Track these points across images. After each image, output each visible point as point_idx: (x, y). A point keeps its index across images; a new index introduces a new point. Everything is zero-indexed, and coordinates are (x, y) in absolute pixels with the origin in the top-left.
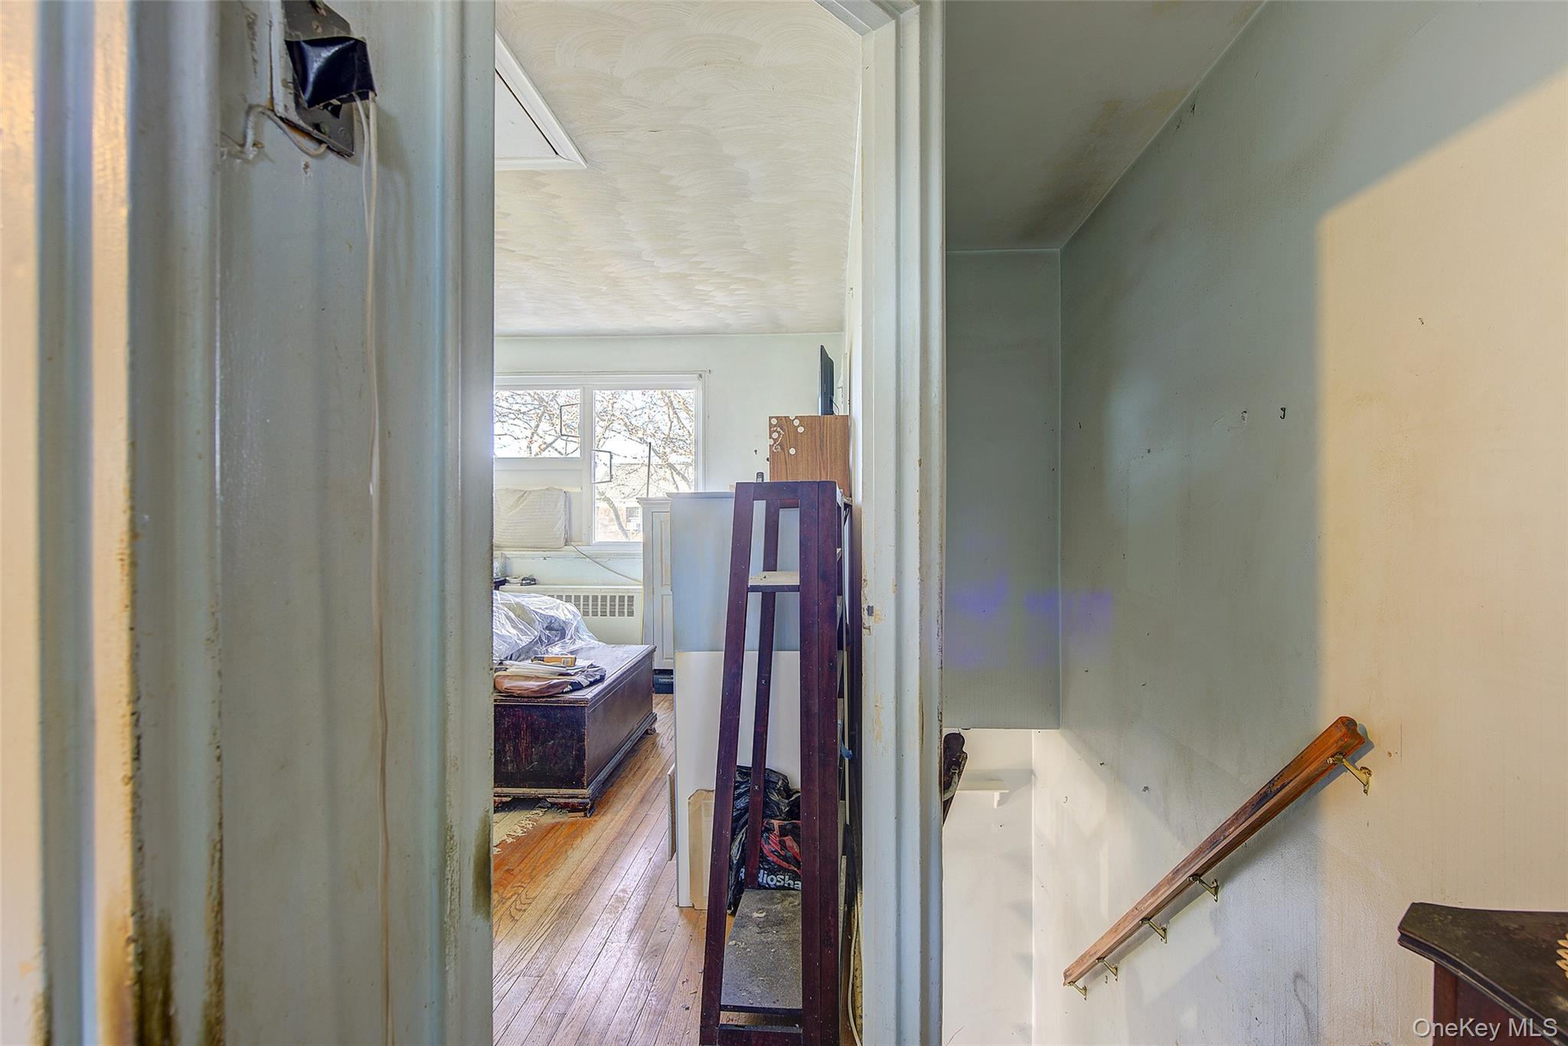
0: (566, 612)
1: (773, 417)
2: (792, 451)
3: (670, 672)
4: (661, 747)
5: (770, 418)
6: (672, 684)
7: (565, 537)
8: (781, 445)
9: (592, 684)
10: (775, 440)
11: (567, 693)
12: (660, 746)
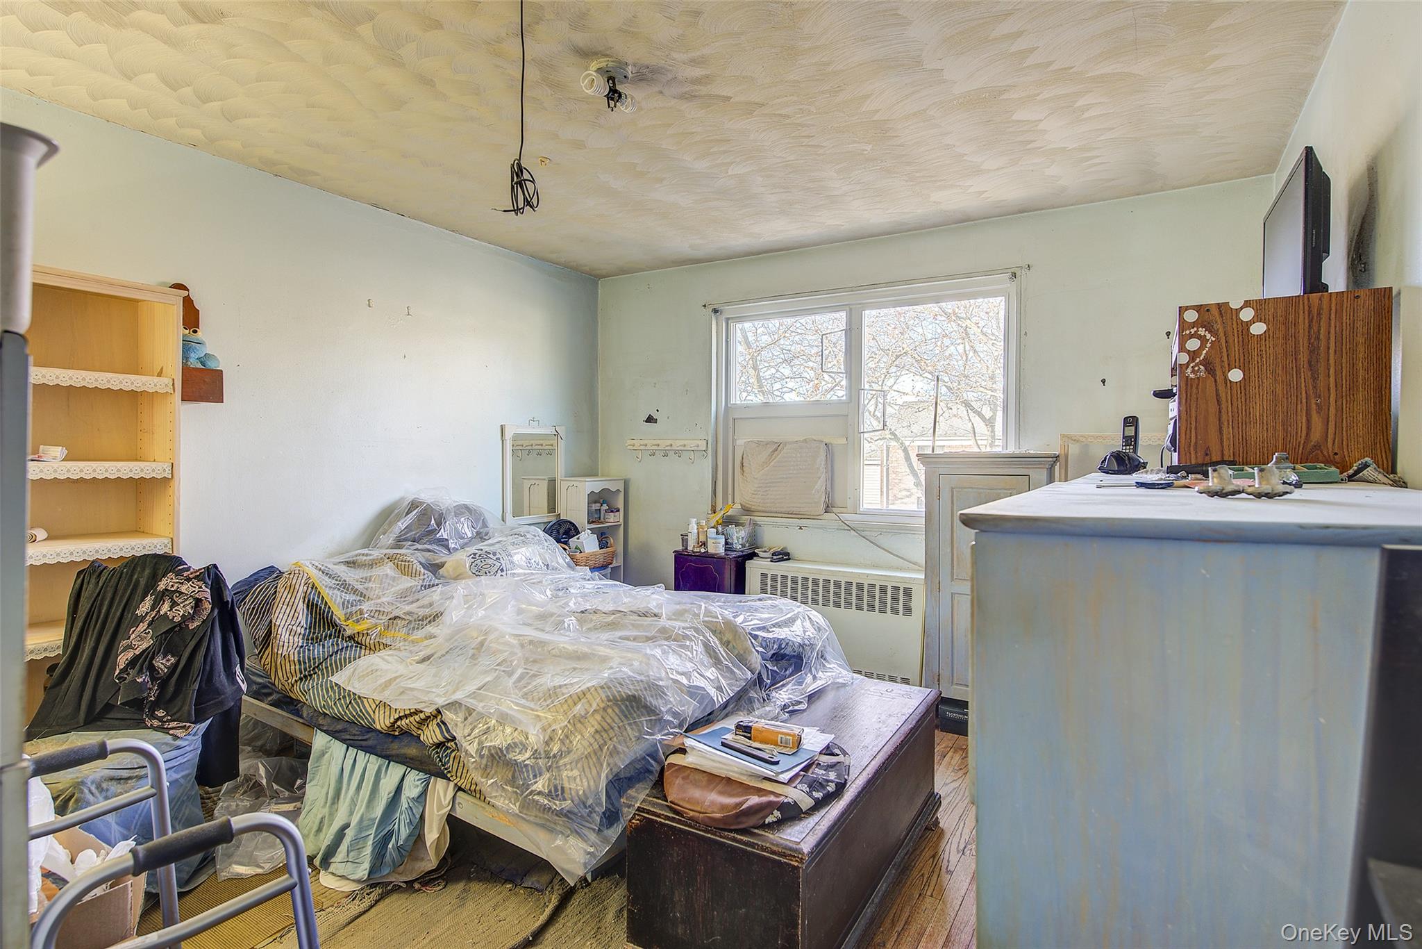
0: (807, 624)
1: (1187, 308)
2: (1236, 375)
3: (963, 705)
4: (947, 872)
5: (1182, 310)
6: (965, 723)
7: (825, 502)
8: (1207, 363)
9: (819, 805)
10: (1193, 355)
11: (770, 827)
12: (944, 869)
